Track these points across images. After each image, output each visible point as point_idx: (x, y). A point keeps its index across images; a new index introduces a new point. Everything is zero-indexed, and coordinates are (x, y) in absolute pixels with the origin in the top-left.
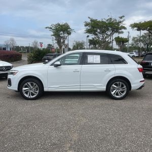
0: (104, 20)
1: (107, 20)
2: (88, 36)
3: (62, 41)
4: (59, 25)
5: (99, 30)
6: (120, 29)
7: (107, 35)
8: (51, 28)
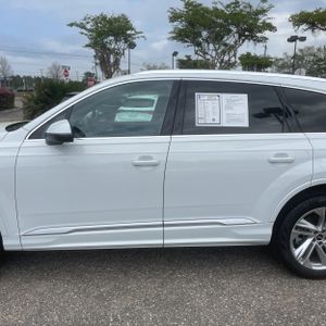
0: (220, 7)
1: (228, 6)
2: (175, 54)
3: (112, 60)
4: (104, 18)
5: (205, 34)
6: (260, 32)
7: (226, 45)
8: (83, 27)
